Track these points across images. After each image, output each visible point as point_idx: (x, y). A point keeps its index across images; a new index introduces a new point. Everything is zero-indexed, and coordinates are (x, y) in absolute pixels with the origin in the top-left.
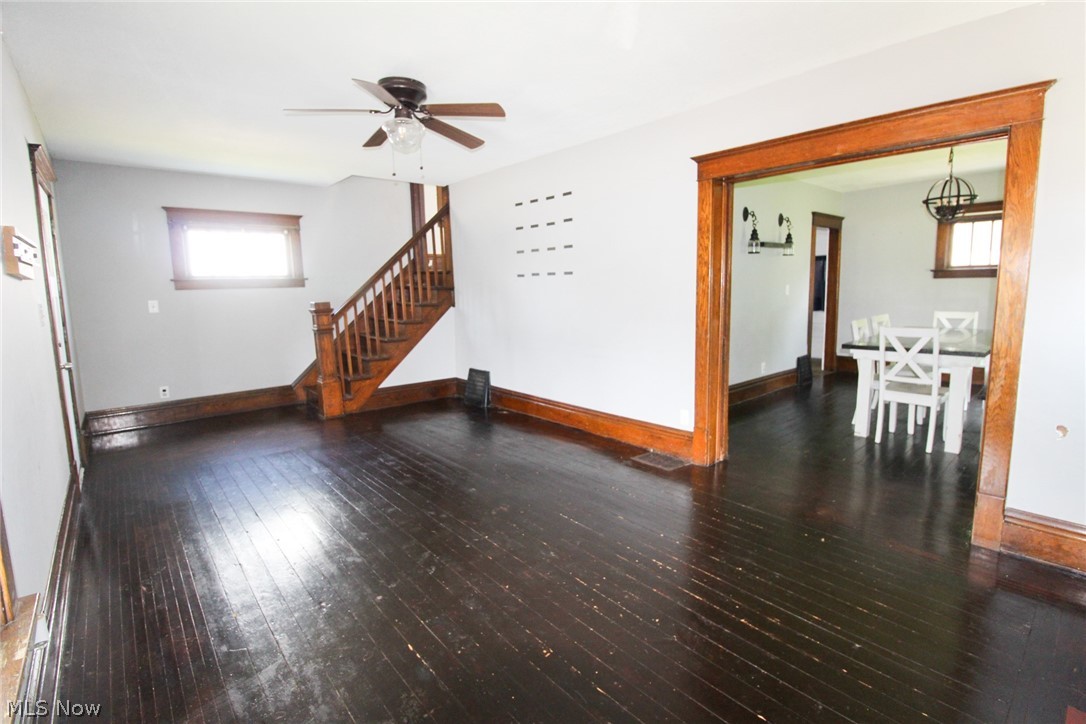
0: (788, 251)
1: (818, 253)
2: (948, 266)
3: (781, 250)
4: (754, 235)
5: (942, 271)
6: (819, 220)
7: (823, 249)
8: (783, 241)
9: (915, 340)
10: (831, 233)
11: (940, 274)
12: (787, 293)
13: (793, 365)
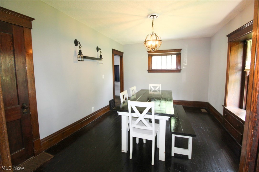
0: (100, 62)
1: (115, 64)
2: (152, 69)
3: (98, 61)
4: (80, 53)
5: (150, 70)
6: (115, 52)
7: (118, 63)
8: (99, 57)
9: (144, 108)
10: (120, 57)
11: (150, 71)
12: (103, 78)
13: (108, 104)
